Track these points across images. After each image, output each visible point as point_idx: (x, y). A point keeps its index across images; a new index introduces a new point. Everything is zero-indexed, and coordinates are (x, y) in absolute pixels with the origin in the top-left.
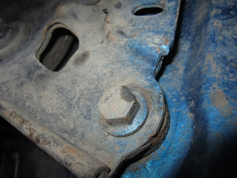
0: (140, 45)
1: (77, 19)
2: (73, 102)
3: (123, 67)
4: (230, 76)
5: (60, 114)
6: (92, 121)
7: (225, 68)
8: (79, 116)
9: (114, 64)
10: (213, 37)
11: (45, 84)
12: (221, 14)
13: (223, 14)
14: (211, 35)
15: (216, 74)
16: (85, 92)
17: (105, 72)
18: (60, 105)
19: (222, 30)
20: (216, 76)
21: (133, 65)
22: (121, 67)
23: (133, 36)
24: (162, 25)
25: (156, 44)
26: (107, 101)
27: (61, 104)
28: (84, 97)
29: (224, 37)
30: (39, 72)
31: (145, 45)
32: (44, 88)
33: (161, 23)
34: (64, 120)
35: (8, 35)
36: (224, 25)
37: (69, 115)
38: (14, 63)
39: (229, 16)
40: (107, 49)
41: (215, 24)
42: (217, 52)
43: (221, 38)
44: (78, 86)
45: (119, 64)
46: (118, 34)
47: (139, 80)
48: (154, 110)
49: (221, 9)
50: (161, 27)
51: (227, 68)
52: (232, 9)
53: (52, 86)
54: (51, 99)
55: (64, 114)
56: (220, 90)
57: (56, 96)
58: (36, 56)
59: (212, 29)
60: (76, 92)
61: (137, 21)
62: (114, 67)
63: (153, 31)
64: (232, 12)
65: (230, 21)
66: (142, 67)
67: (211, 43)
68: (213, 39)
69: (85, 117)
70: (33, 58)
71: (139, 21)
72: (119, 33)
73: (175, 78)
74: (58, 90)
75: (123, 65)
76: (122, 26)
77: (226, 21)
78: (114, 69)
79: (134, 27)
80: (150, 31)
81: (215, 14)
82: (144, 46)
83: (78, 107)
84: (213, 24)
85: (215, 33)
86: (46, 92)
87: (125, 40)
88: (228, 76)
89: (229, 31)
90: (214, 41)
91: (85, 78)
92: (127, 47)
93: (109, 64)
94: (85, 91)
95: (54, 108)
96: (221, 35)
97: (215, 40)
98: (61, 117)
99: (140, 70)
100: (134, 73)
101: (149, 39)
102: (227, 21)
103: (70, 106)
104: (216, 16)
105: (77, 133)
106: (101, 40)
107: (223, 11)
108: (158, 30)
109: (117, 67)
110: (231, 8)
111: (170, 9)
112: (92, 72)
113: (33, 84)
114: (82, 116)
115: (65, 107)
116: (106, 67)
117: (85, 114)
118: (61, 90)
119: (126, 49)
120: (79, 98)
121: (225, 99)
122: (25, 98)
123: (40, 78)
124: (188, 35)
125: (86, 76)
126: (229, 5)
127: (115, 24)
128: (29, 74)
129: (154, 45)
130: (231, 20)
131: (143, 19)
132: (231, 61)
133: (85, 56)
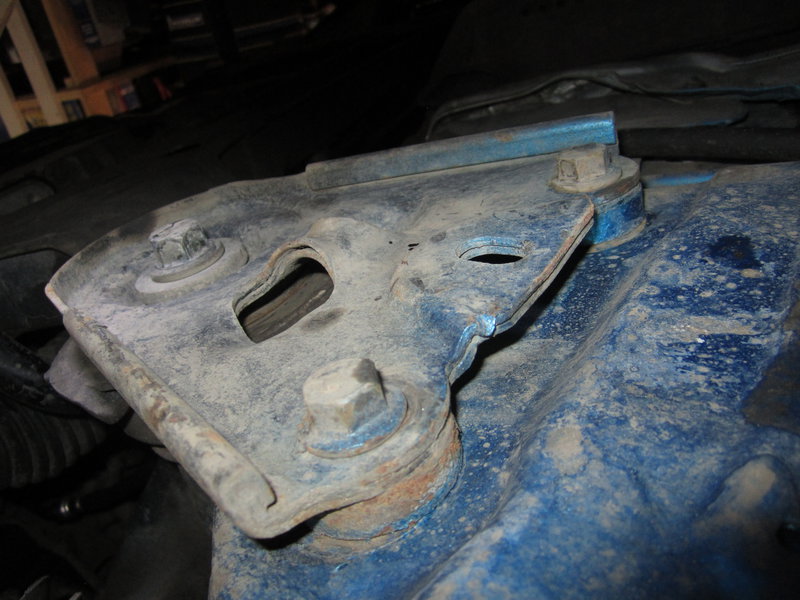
0: (443, 307)
1: (347, 248)
2: (265, 391)
3: (395, 346)
4: (612, 407)
5: (230, 407)
6: (285, 426)
7: (609, 392)
8: (265, 414)
9: (381, 339)
10: (615, 333)
11: (227, 354)
12: (654, 297)
13: (659, 297)
14: (614, 330)
15: (585, 397)
16: (298, 377)
17: (355, 349)
18: (237, 393)
19: (642, 325)
20: (583, 402)
21: (415, 345)
22: (391, 346)
23: (436, 291)
24: (503, 282)
25: (472, 309)
26: (325, 377)
27: (239, 390)
28: (292, 384)
29: (640, 339)
30: (227, 335)
31: (450, 308)
32: (221, 360)
33: (504, 279)
34: (232, 418)
35: (195, 257)
36: (651, 317)
37: (245, 410)
38: (183, 309)
39: (671, 303)
40: (381, 312)
41: (634, 311)
42: (610, 360)
43: (632, 338)
44: (290, 365)
45: (390, 340)
46: (411, 284)
47: (414, 372)
48: (414, 424)
49: (661, 287)
50: (500, 285)
51: (614, 392)
52: (684, 291)
53: (239, 359)
54: (225, 379)
55: (236, 408)
56: (578, 427)
57: (238, 375)
58: (235, 306)
59: (622, 319)
60: (280, 375)
61: (459, 269)
62: (378, 343)
63: (480, 289)
64: (680, 297)
65: (669, 313)
66: (432, 351)
67: (606, 344)
68: (615, 336)
69: (275, 418)
70: (226, 305)
71: (464, 269)
72: (414, 283)
73: (509, 406)
74: (248, 366)
75: (398, 343)
76: (424, 272)
77: (659, 311)
78: (375, 346)
79: (448, 277)
80: (474, 287)
81: (643, 294)
82: (448, 311)
83: (272, 400)
84: (628, 310)
85: (623, 328)
86: (221, 366)
87: (419, 295)
88: (607, 406)
89: (657, 329)
90: (613, 341)
91: (311, 354)
92: (418, 310)
93: (371, 337)
94: (299, 374)
95: (223, 395)
96: (635, 333)
97: (617, 339)
98: (228, 411)
99: (426, 356)
100: (411, 358)
101: (464, 301)
102: (663, 311)
103: (256, 395)
104: (644, 298)
105: (245, 442)
106: (377, 295)
107: (664, 292)
108: (490, 289)
109: (385, 345)
110: (684, 288)
111: (536, 259)
112: (331, 345)
113: (202, 351)
114: (271, 415)
115: (245, 397)
116: (362, 341)
117: (279, 412)
118: (251, 367)
119: (414, 313)
120: (281, 385)
121: (577, 442)
122: (174, 371)
123: (222, 344)
124: (578, 331)
125: (316, 351)
126: (681, 282)
127: (413, 268)
128: (204, 332)
129: (466, 311)
130: (673, 311)
131: (473, 266)
132: (630, 382)
133: (332, 316)
